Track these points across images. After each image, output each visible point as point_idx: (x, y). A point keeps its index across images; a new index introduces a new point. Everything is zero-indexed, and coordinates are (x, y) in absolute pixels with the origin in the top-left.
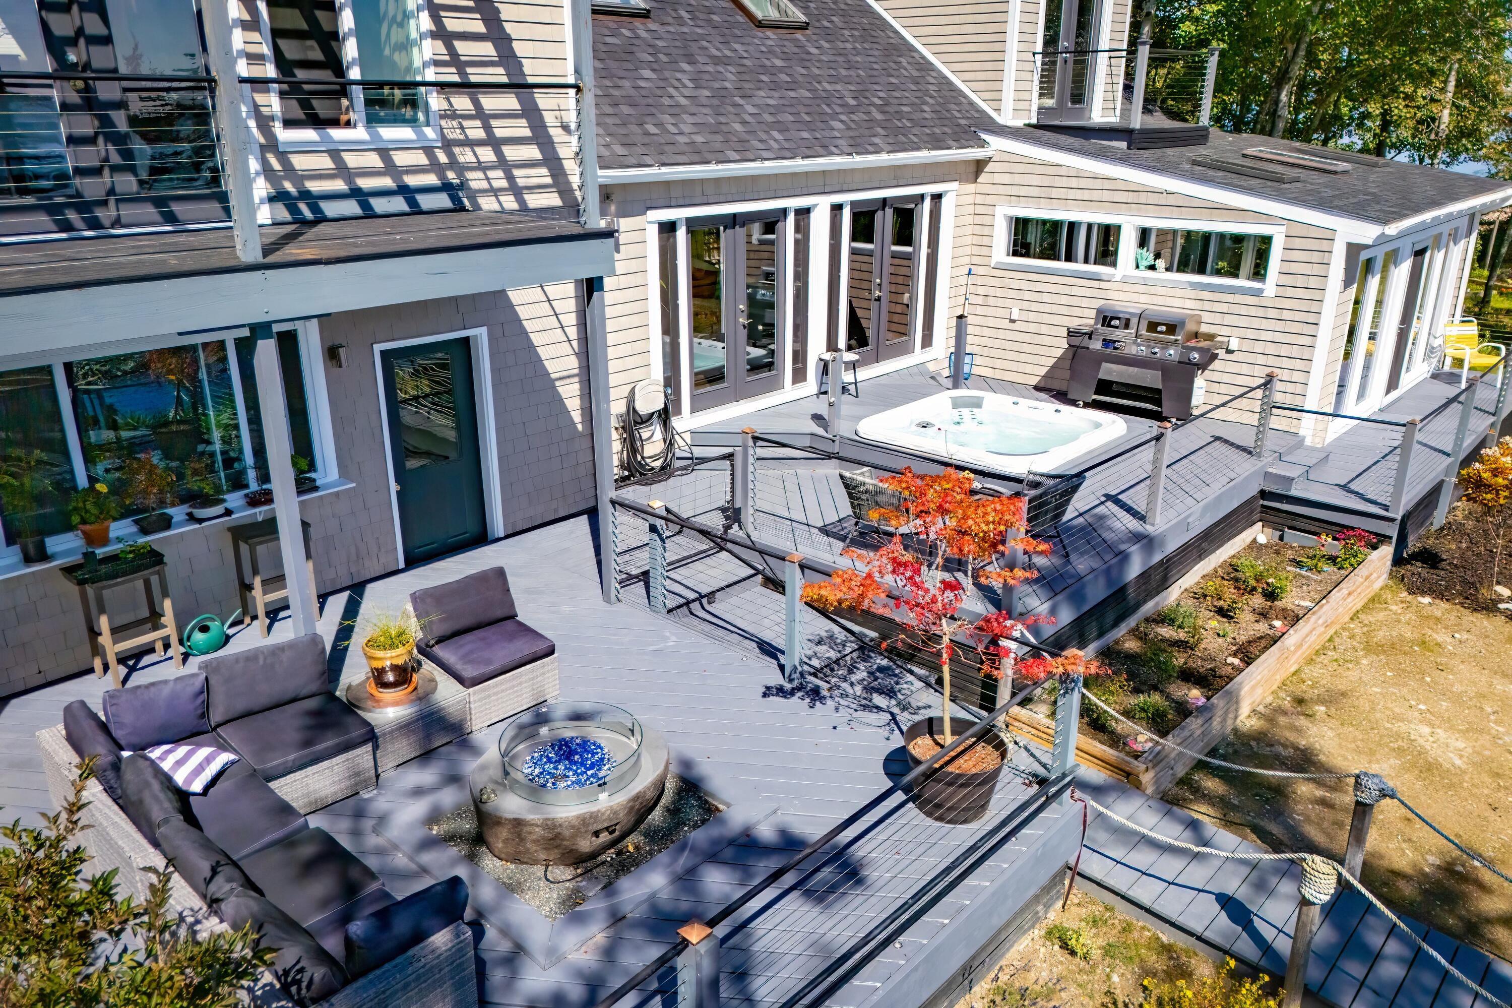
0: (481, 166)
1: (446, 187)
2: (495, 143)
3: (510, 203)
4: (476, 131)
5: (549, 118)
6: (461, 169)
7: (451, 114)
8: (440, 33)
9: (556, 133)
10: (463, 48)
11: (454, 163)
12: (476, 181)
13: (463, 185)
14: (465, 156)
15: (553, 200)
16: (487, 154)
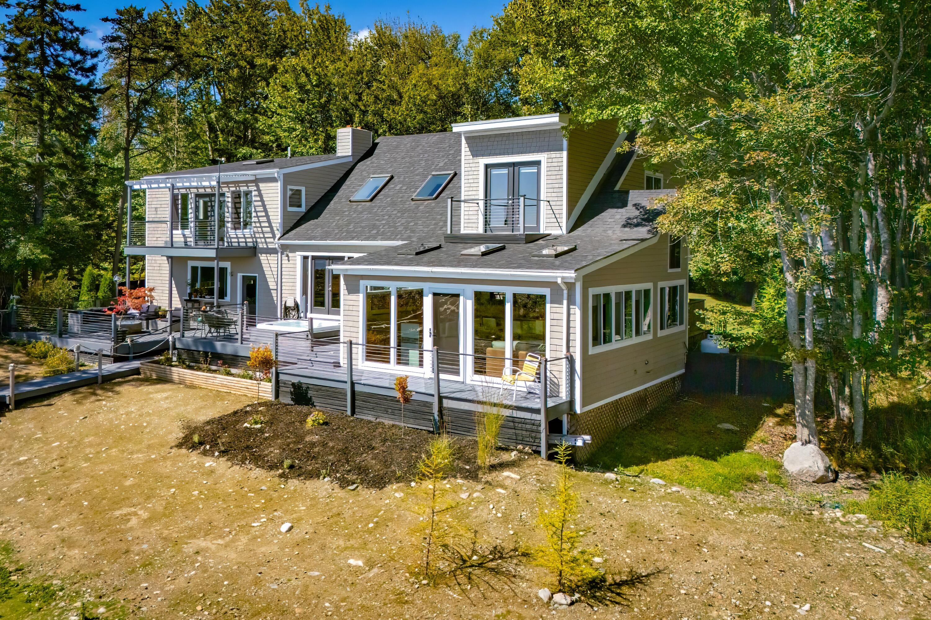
0: (260, 238)
2: (263, 233)
4: (260, 230)
5: (275, 229)
6: (256, 238)
7: (256, 227)
8: (256, 212)
9: (276, 232)
10: (259, 214)
11: (255, 237)
12: (259, 240)
13: (256, 242)
14: (257, 235)
15: (274, 246)
16: (262, 236)
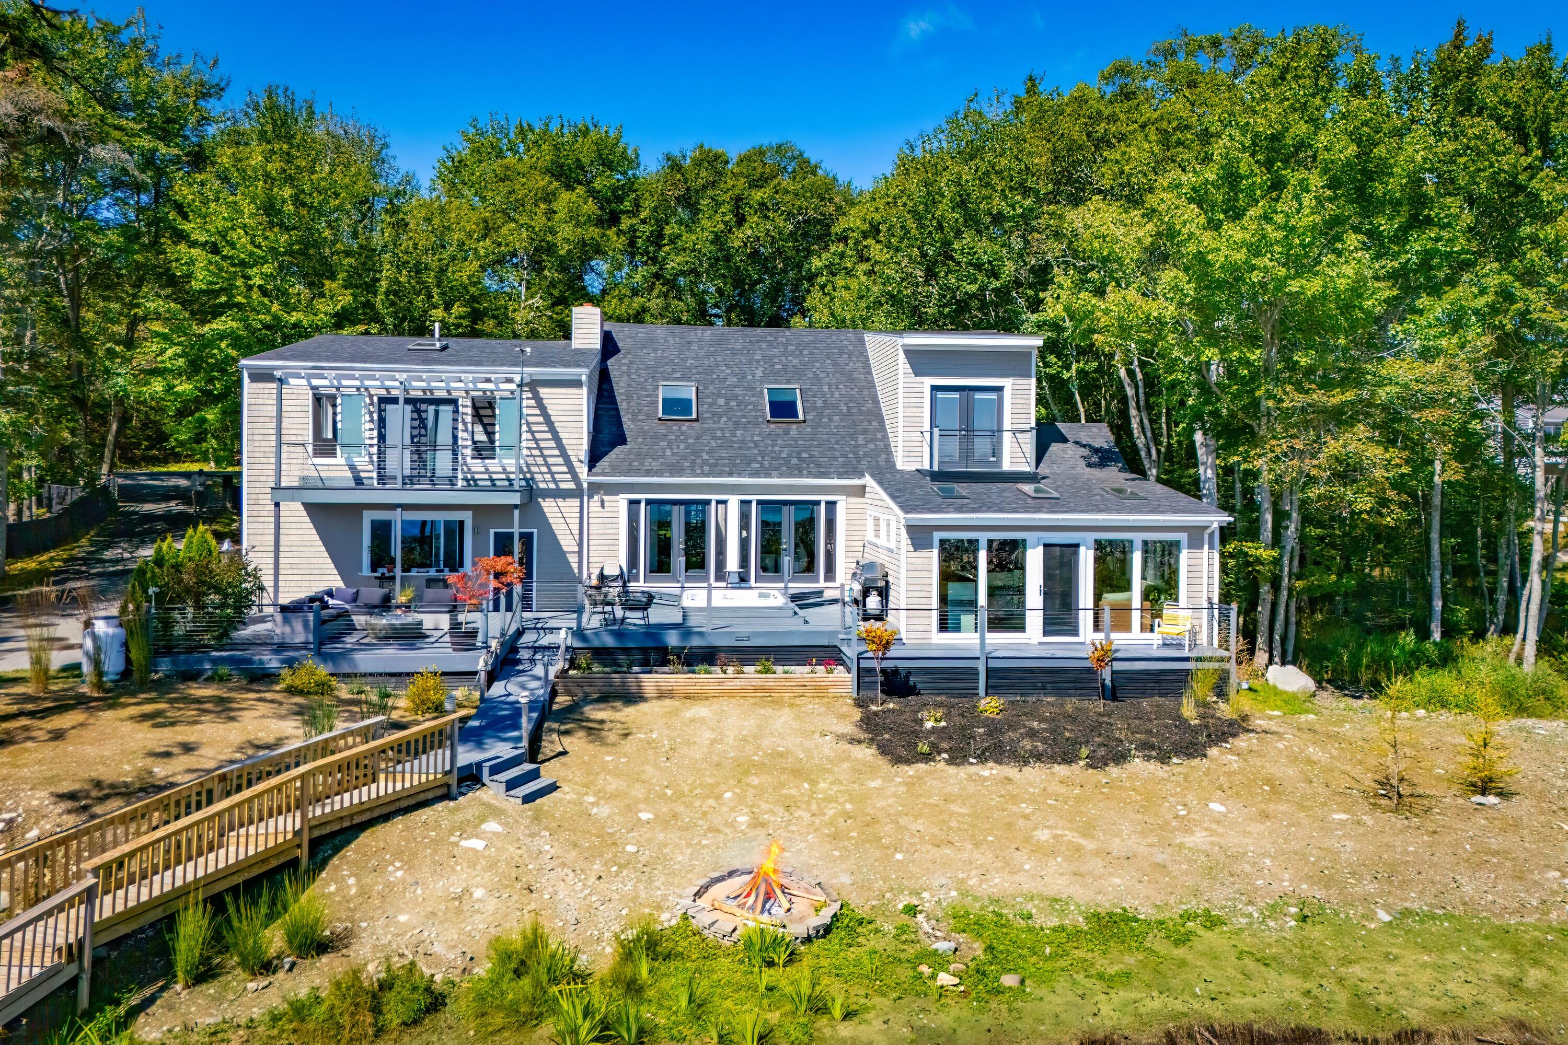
0: (541, 473)
1: (525, 479)
2: (548, 466)
3: (552, 486)
4: (540, 460)
5: (574, 459)
6: (532, 473)
7: (531, 456)
8: (531, 431)
9: (576, 464)
10: (538, 436)
11: (530, 472)
12: (538, 477)
13: (532, 479)
14: (535, 469)
15: (572, 486)
16: (544, 469)
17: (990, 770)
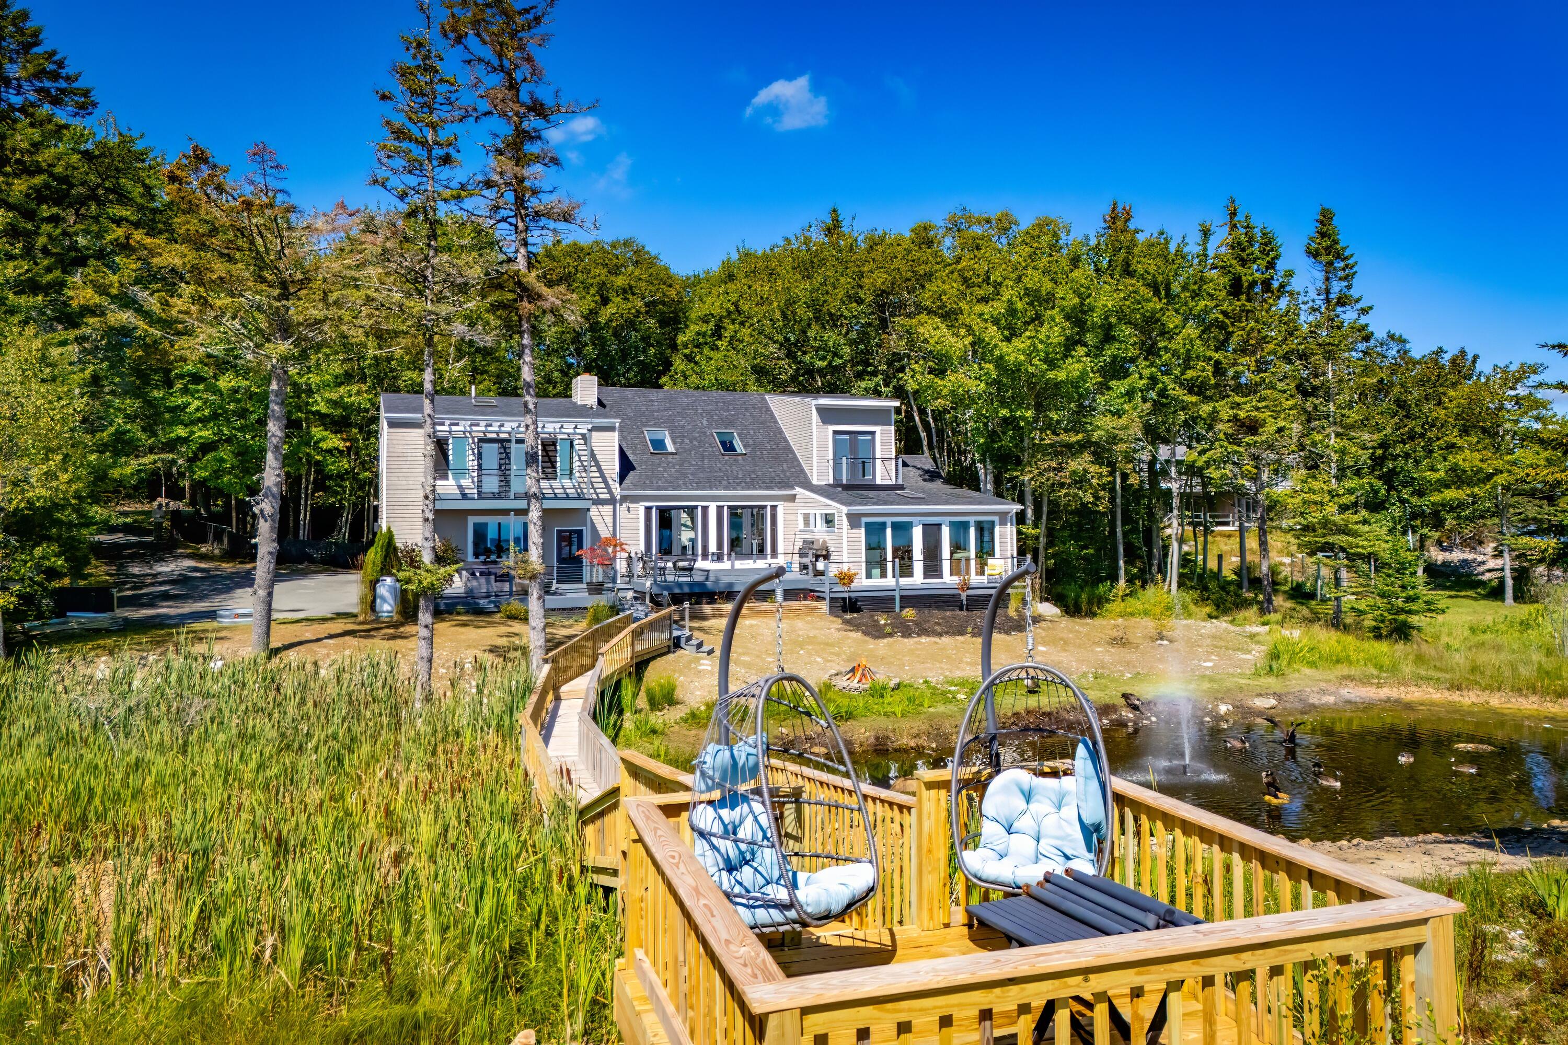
0: (587, 488)
2: (591, 483)
3: (594, 497)
4: (586, 480)
5: (609, 479)
7: (581, 477)
8: (581, 461)
9: (611, 483)
10: (585, 463)
11: (580, 488)
12: (585, 491)
14: (583, 486)
15: (608, 496)
16: (590, 486)
17: (924, 639)
